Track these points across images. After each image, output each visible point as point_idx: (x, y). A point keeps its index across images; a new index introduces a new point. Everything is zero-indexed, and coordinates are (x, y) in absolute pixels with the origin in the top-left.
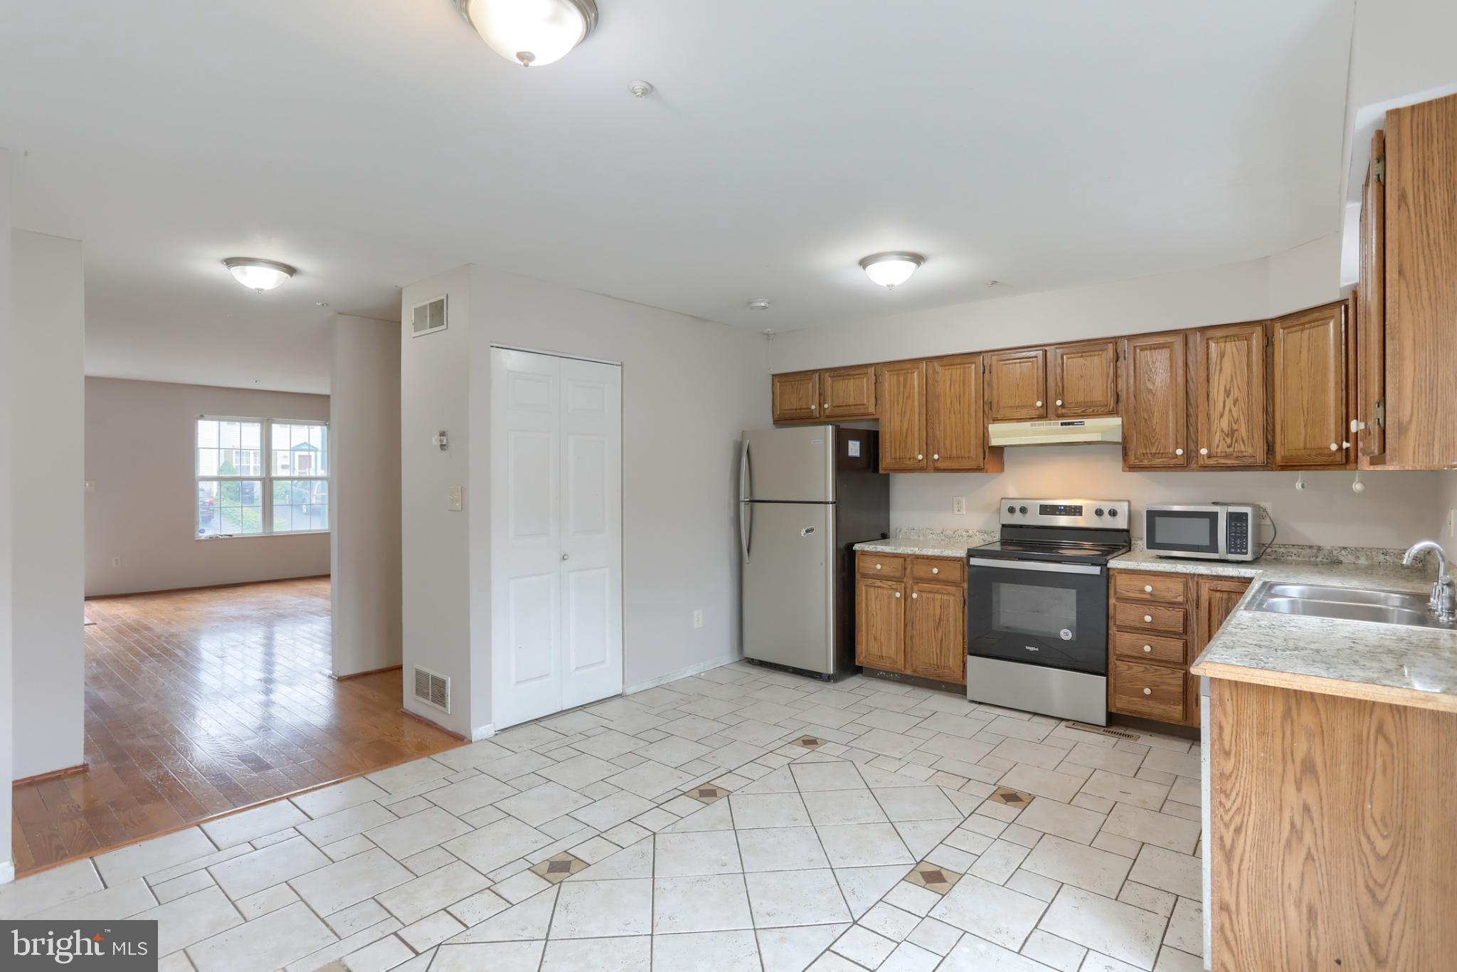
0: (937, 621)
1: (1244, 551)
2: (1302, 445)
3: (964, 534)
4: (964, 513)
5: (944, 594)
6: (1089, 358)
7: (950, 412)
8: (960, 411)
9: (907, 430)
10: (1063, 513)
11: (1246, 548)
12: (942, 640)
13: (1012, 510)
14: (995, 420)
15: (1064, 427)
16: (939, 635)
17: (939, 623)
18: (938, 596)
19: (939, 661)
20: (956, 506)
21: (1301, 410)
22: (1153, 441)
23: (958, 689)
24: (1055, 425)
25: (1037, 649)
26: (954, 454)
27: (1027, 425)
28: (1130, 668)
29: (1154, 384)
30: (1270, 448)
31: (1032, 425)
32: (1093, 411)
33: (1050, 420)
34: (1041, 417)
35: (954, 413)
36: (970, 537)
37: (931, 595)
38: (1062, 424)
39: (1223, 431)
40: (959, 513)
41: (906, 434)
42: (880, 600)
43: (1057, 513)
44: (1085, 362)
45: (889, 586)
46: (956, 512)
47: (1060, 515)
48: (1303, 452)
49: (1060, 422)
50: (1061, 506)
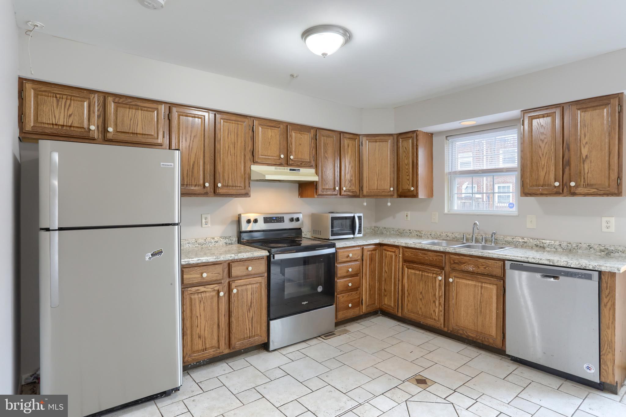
0: (249, 305)
1: (361, 232)
2: (376, 188)
3: (212, 240)
4: (210, 226)
5: (253, 284)
6: (303, 135)
7: (228, 153)
8: (234, 154)
9: (194, 162)
10: (275, 221)
11: (361, 231)
12: (253, 317)
13: (249, 221)
14: (255, 162)
15: (291, 171)
16: (251, 315)
17: (251, 306)
18: (249, 287)
19: (251, 333)
20: (204, 221)
21: (376, 174)
22: (327, 182)
23: (265, 347)
24: (287, 169)
25: (307, 302)
26: (230, 184)
27: (273, 168)
28: (343, 297)
29: (327, 154)
30: (361, 188)
31: (275, 169)
32: (305, 164)
33: (284, 167)
34: (280, 165)
35: (231, 155)
36: (216, 242)
37: (244, 287)
38: (290, 170)
39: (348, 180)
40: (206, 226)
41: (193, 165)
42: (204, 303)
43: (273, 221)
44: (301, 136)
45: (212, 289)
46: (204, 226)
47: (274, 222)
48: (376, 191)
49: (289, 168)
50: (274, 217)
